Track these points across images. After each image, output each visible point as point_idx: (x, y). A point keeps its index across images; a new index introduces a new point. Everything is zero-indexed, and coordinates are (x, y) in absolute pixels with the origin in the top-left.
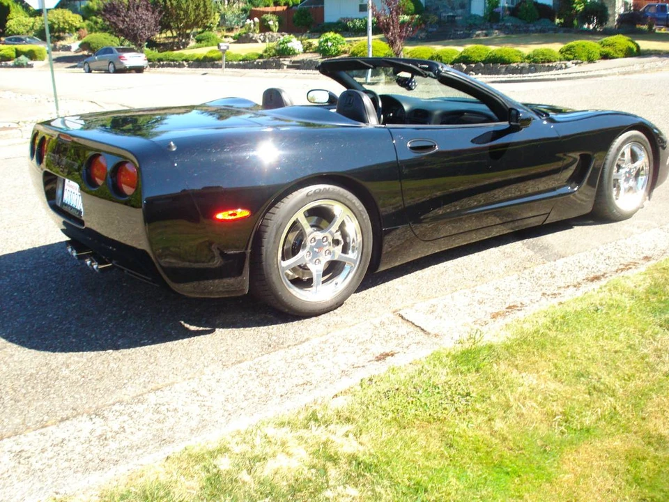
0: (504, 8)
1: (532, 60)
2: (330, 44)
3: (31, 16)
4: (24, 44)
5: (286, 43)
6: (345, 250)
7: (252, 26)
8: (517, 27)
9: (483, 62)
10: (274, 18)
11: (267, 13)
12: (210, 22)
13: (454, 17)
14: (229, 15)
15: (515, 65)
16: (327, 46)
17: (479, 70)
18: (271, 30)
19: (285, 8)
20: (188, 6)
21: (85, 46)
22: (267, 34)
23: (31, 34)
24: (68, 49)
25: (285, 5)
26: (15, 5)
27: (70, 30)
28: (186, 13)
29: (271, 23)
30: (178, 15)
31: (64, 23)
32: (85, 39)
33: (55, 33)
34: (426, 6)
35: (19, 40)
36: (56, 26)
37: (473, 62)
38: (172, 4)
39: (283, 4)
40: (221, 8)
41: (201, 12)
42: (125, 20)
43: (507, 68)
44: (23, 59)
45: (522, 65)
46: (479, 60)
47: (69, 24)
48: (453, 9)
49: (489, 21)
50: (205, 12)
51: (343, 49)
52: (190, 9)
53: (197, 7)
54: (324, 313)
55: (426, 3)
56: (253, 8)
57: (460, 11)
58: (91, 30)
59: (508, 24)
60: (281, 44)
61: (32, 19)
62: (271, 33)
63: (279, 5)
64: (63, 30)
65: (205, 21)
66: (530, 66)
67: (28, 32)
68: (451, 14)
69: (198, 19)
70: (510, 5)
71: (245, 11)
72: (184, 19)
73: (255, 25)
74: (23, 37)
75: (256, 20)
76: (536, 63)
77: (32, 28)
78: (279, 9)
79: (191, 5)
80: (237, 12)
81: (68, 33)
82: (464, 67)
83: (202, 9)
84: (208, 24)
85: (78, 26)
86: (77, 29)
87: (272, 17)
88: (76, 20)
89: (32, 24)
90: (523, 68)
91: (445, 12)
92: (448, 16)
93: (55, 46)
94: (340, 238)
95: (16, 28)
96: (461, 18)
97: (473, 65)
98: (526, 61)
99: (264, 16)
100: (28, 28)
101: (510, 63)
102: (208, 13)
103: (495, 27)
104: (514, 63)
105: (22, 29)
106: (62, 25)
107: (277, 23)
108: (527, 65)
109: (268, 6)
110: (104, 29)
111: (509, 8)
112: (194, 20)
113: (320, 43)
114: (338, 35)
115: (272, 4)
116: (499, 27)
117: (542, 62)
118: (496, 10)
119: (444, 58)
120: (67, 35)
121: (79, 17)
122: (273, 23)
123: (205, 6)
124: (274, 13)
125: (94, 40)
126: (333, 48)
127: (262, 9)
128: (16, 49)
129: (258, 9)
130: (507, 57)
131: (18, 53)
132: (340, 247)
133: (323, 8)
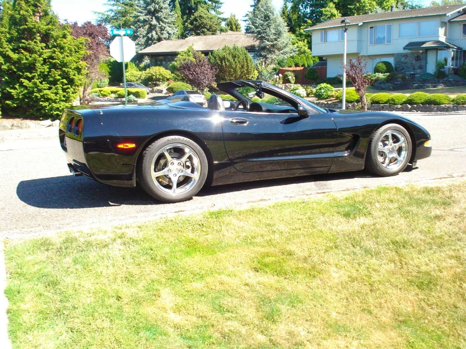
0: (449, 68)
1: (455, 102)
2: (323, 91)
3: (140, 70)
4: (134, 88)
5: (295, 90)
6: (193, 172)
7: (278, 79)
8: (458, 82)
9: (422, 103)
10: (293, 74)
11: (288, 71)
12: (251, 76)
13: (415, 74)
14: (265, 72)
15: (443, 106)
16: (321, 92)
17: (419, 109)
18: (290, 83)
19: (302, 68)
20: (236, 66)
21: (170, 90)
22: (287, 84)
23: (139, 82)
24: (161, 91)
25: (302, 66)
26: (131, 63)
27: (163, 80)
28: (235, 70)
29: (290, 77)
30: (230, 72)
31: (159, 75)
32: (170, 86)
33: (154, 81)
34: (395, 67)
35: (130, 85)
36: (154, 77)
37: (416, 104)
38: (226, 64)
39: (301, 66)
40: (259, 67)
41: (245, 70)
42: (193, 74)
43: (438, 107)
44: (132, 97)
45: (448, 106)
46: (420, 102)
47: (162, 76)
48: (414, 69)
49: (438, 77)
50: (247, 70)
51: (331, 94)
52: (238, 67)
53: (243, 67)
54: (178, 202)
55: (395, 65)
56: (281, 68)
57: (419, 71)
58: (175, 80)
59: (451, 79)
60: (292, 90)
61: (140, 73)
62: (290, 84)
63: (298, 66)
64: (159, 80)
65: (247, 76)
66: (453, 107)
67: (137, 80)
68: (413, 73)
69: (243, 74)
70: (455, 67)
71: (275, 69)
72: (234, 74)
73: (279, 79)
74: (133, 83)
75: (280, 75)
76: (458, 104)
77: (140, 78)
78: (298, 69)
79: (238, 65)
80: (270, 71)
81: (162, 82)
82: (409, 106)
83: (246, 68)
84: (250, 78)
85: (168, 77)
86: (168, 80)
87: (291, 74)
88: (167, 73)
89: (140, 75)
90: (448, 107)
91: (409, 71)
92: (410, 74)
93: (153, 90)
94: (190, 165)
95: (130, 78)
96: (419, 75)
97: (415, 106)
98: (451, 103)
99: (286, 73)
100: (137, 78)
101: (441, 104)
102: (250, 71)
103: (441, 81)
104: (443, 104)
105: (133, 79)
106: (158, 76)
107: (294, 78)
108: (452, 106)
109: (291, 67)
110: (183, 80)
111: (453, 69)
112: (240, 75)
113: (317, 90)
114: (329, 86)
115: (294, 66)
116: (445, 81)
117: (463, 104)
118: (442, 70)
119: (396, 101)
120: (161, 83)
121: (169, 72)
122: (291, 77)
123: (248, 66)
124: (294, 71)
125: (176, 87)
126: (325, 94)
127: (286, 68)
128: (128, 91)
129: (284, 68)
130: (438, 100)
131: (129, 93)
132: (190, 169)
133: (326, 68)
